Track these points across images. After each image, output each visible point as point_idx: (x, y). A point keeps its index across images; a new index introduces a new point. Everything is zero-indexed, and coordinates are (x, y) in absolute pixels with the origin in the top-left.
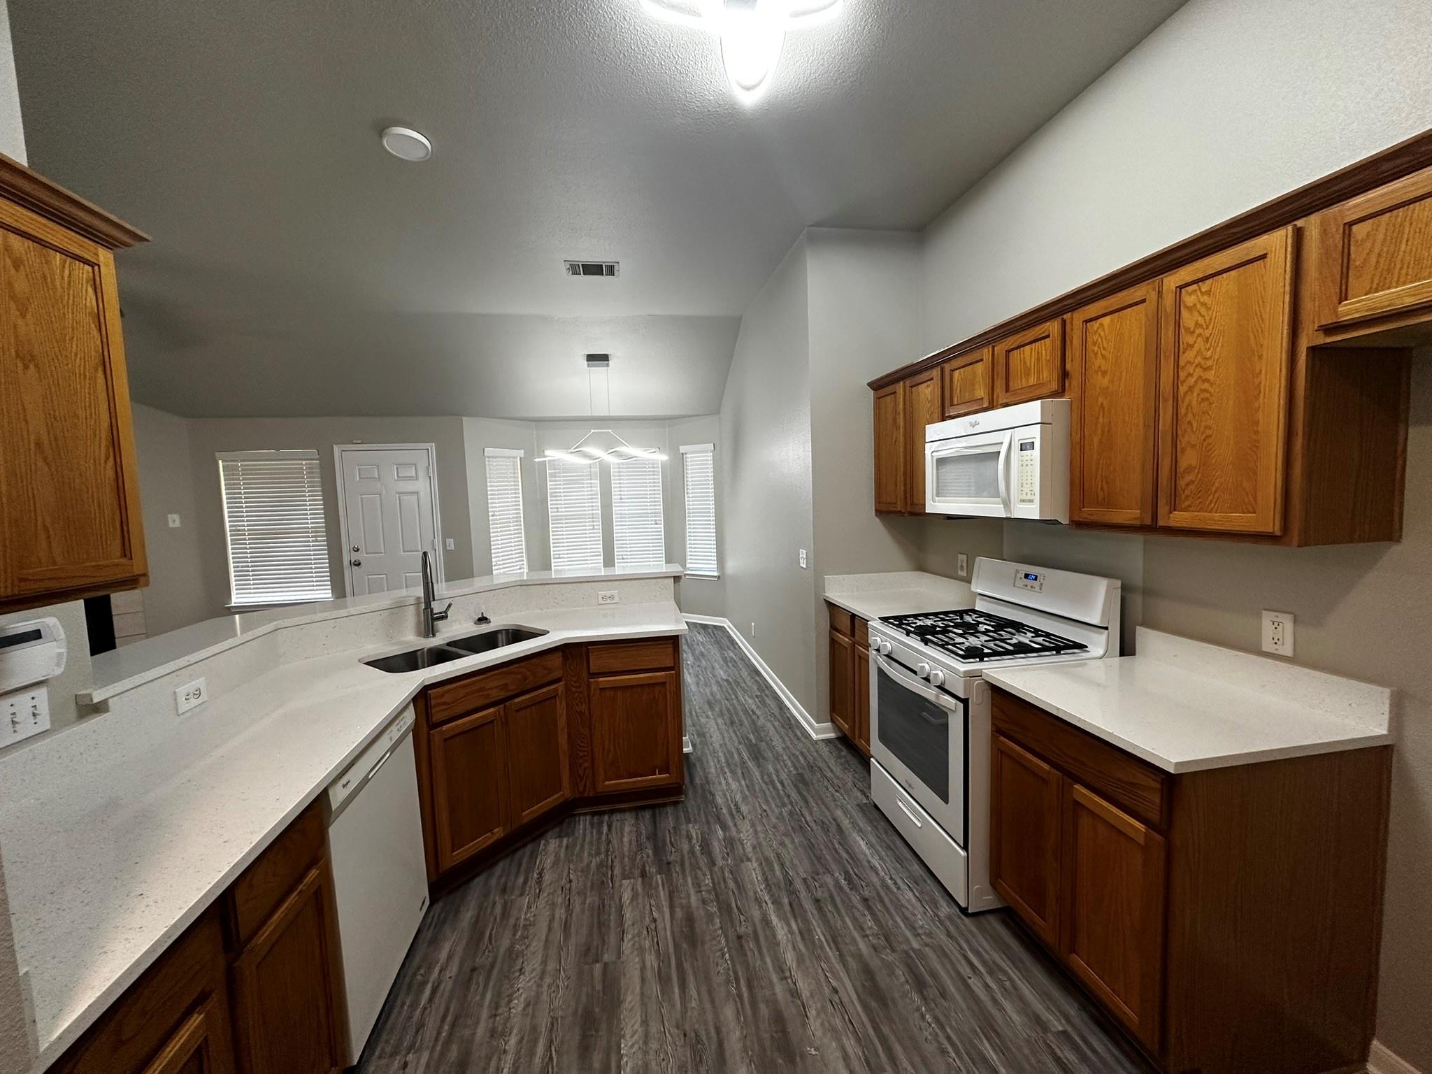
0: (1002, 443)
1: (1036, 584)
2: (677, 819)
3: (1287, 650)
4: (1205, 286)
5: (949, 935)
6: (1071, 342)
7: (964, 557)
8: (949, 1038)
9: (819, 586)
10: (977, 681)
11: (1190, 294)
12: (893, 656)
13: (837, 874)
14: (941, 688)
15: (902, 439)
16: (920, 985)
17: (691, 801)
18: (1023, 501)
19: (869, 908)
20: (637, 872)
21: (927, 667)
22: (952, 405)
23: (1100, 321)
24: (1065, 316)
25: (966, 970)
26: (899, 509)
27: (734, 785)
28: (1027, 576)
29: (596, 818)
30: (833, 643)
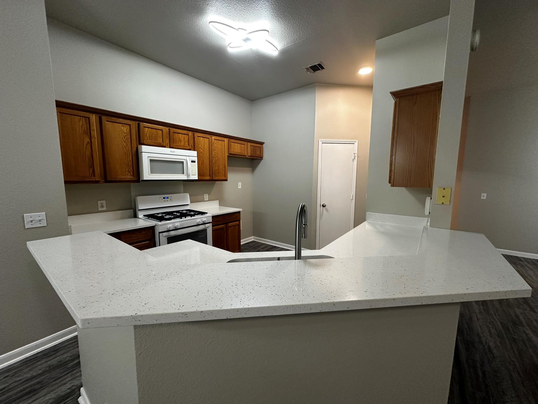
0: (185, 159)
1: (169, 199)
3: (207, 199)
4: (218, 141)
6: (195, 139)
7: (104, 202)
11: (216, 141)
15: (97, 144)
18: (193, 175)
22: (144, 139)
23: (200, 137)
24: (194, 133)
26: (96, 180)
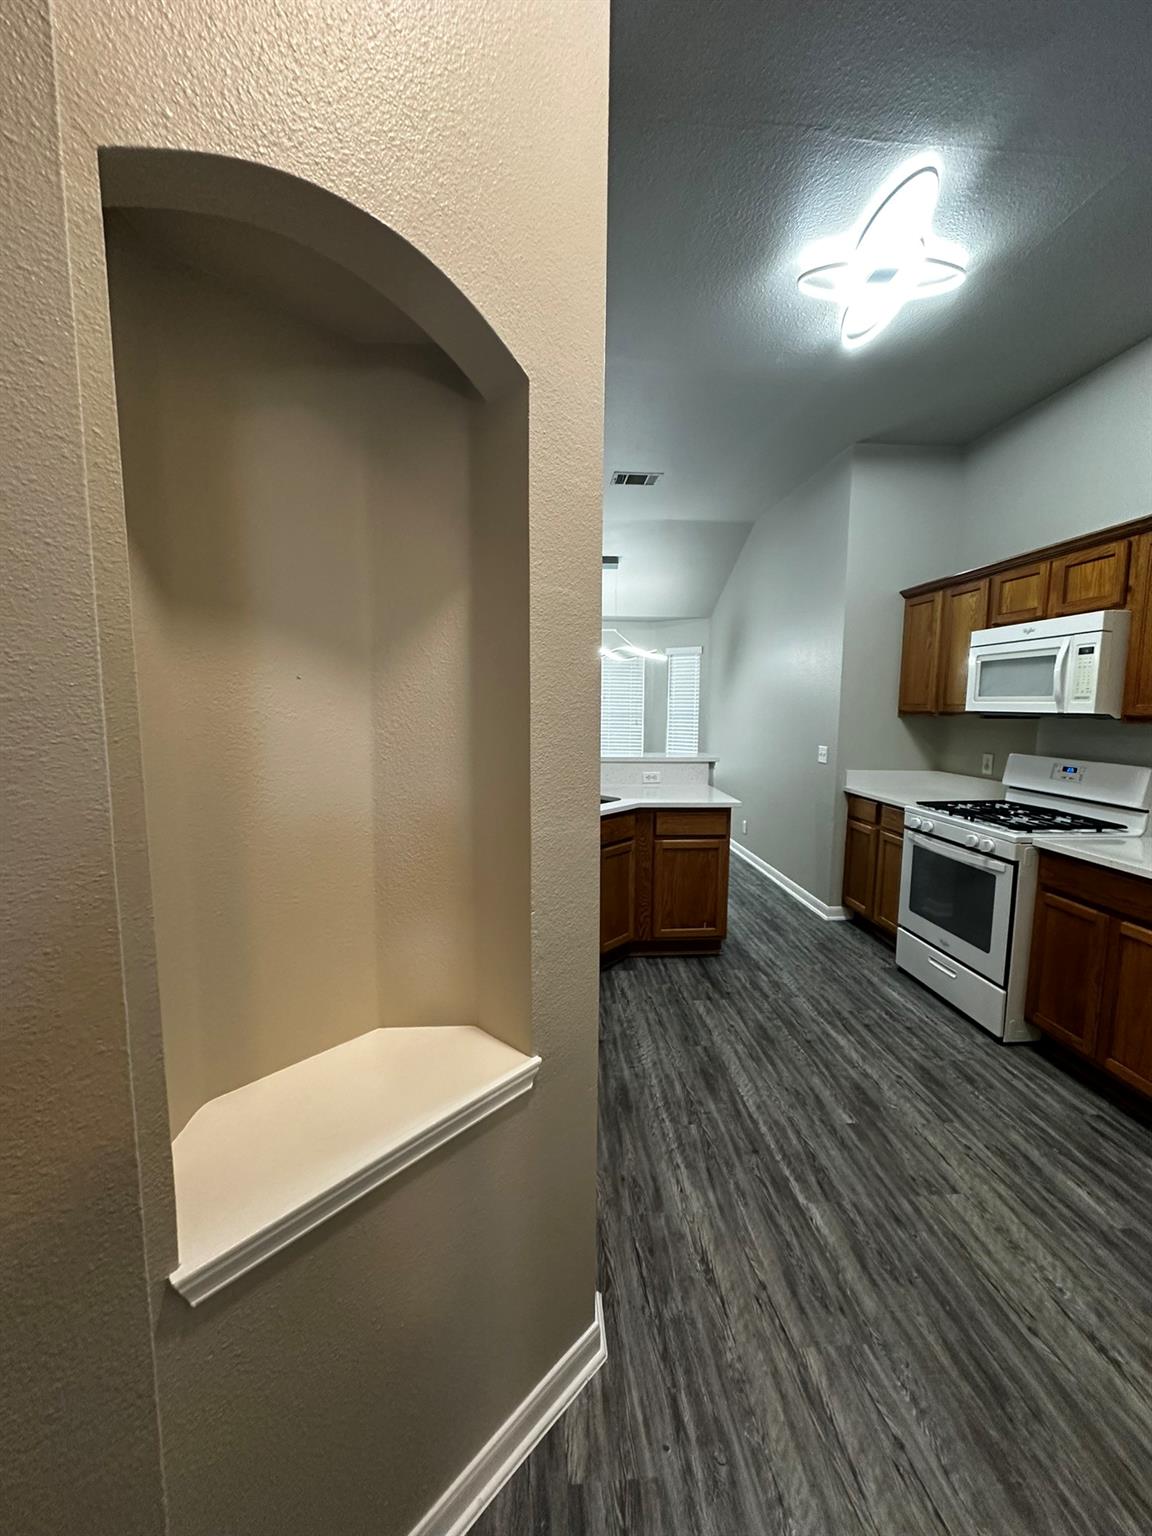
0: (1059, 648)
1: (1076, 776)
2: (721, 965)
5: (987, 1054)
6: (1137, 561)
7: (991, 757)
8: (1001, 1110)
9: (841, 778)
10: (1028, 848)
12: (934, 833)
13: (878, 1011)
14: (991, 855)
15: (937, 645)
16: (971, 1081)
17: (728, 954)
18: (1078, 698)
19: (914, 1034)
20: (703, 996)
21: (976, 838)
22: (1000, 613)
24: (1132, 539)
25: (1009, 1077)
26: (929, 709)
27: (764, 947)
28: (1065, 769)
29: (651, 961)
30: (851, 832)
